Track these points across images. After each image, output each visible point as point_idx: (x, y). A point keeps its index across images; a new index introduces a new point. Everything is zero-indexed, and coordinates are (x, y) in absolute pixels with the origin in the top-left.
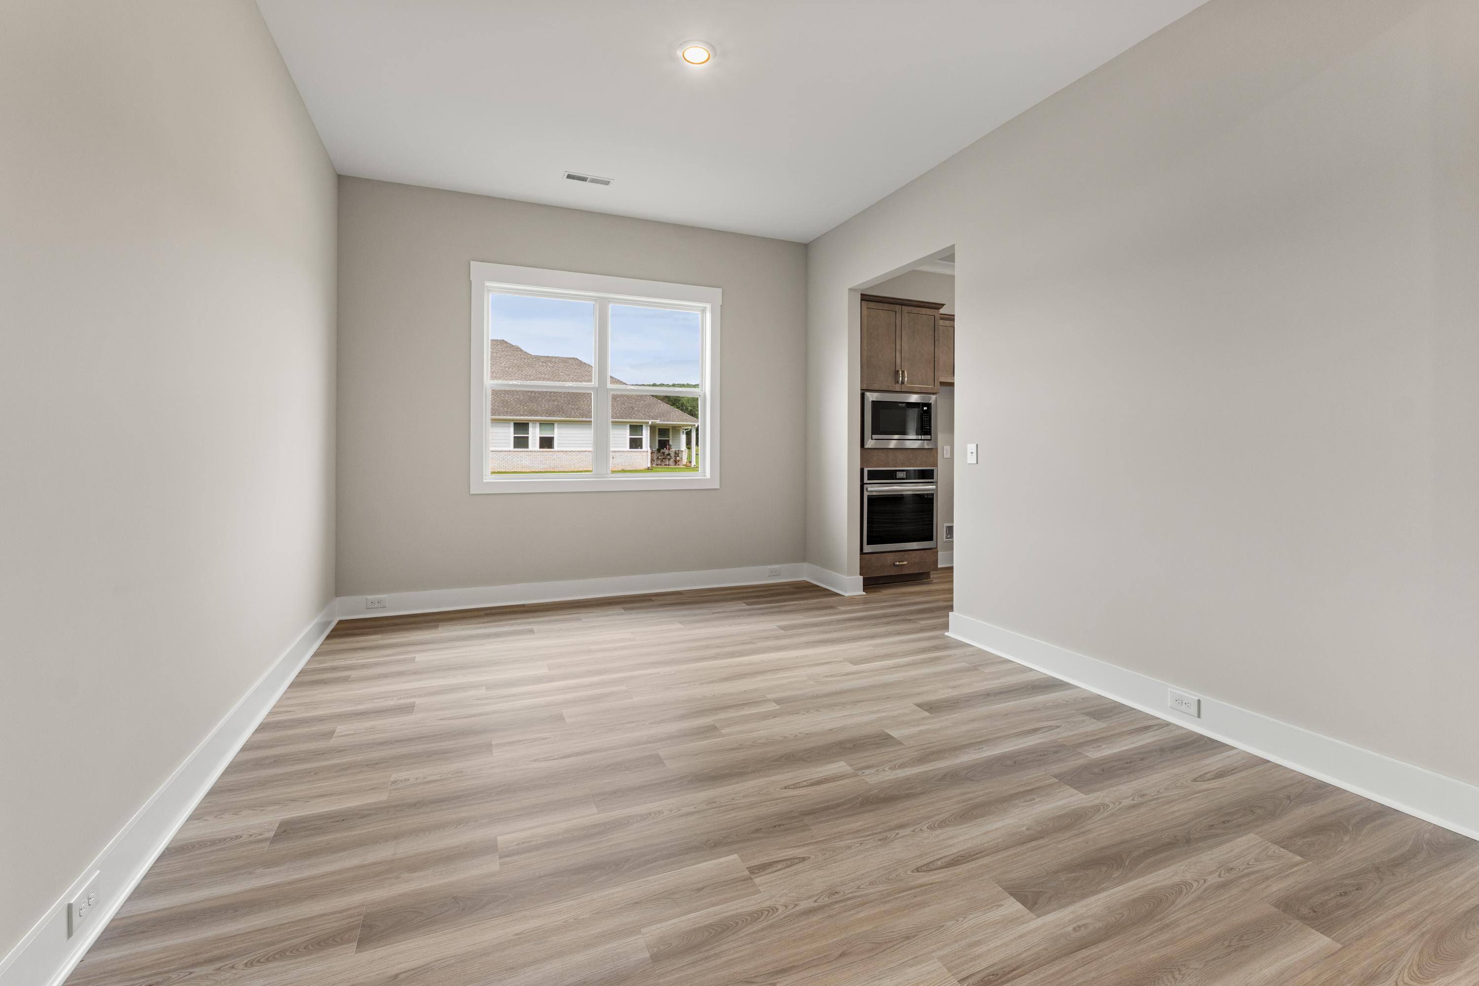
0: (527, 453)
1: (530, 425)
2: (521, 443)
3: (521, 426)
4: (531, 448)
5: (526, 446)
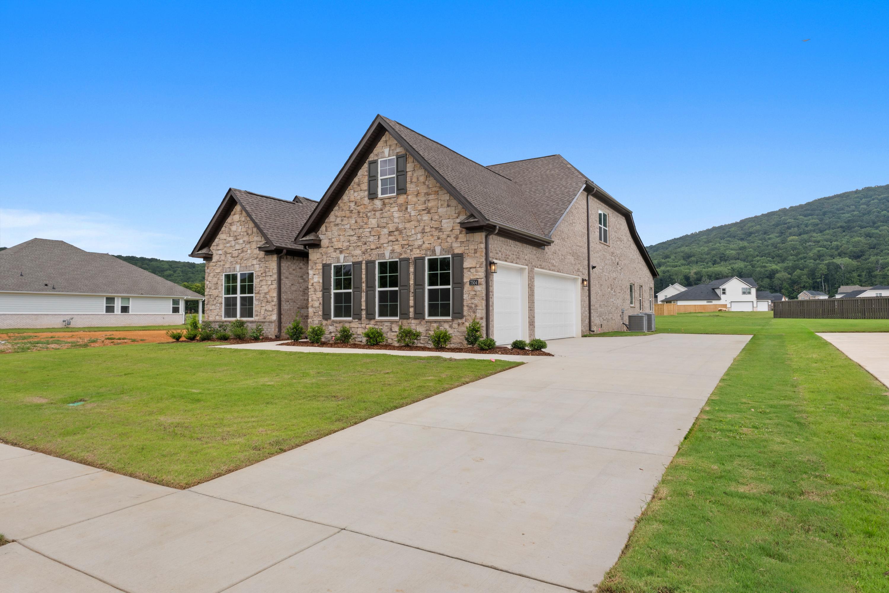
0: (114, 316)
1: (116, 299)
2: (110, 309)
3: (110, 300)
4: (116, 313)
5: (113, 312)
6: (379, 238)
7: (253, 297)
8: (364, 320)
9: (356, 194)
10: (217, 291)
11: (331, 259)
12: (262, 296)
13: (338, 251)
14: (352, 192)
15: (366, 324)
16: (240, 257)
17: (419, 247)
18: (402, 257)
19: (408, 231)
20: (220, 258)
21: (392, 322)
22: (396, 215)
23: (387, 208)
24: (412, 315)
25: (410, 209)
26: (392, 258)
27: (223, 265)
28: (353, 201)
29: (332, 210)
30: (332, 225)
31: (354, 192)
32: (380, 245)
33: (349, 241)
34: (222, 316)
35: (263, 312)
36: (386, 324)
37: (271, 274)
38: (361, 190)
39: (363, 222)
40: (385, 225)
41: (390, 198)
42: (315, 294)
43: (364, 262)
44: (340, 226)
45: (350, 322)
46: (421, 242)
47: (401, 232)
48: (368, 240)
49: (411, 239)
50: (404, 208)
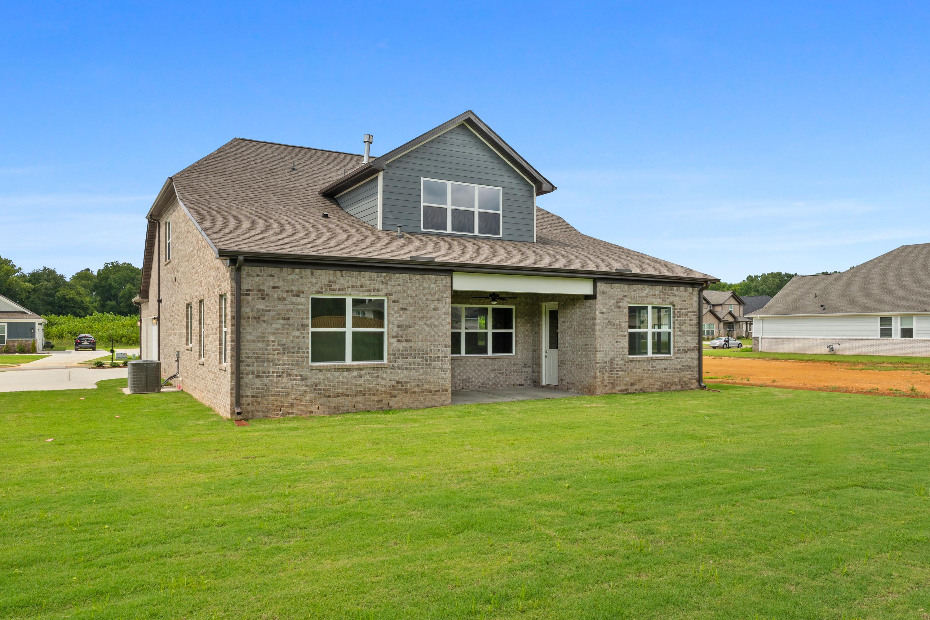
0: (890, 341)
1: (893, 320)
2: (886, 333)
3: (886, 320)
4: (894, 337)
5: (890, 336)
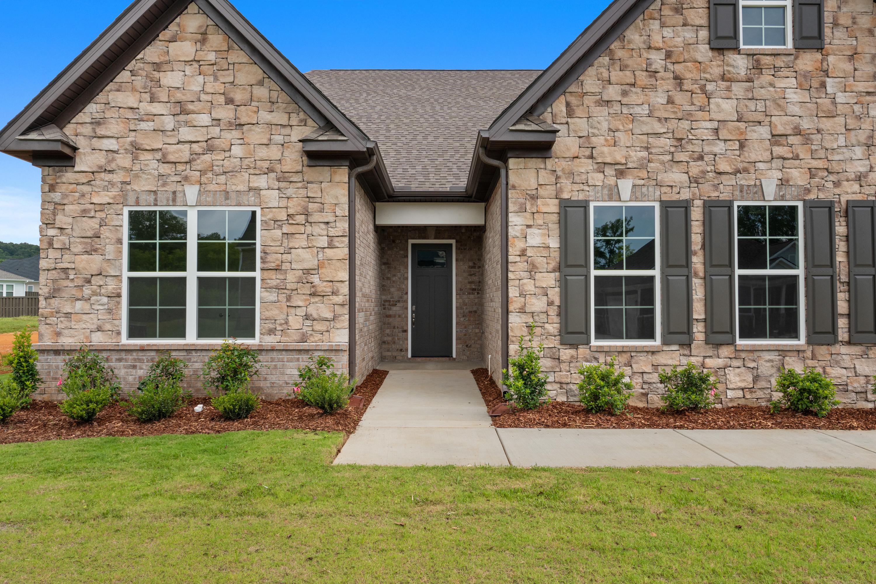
6: (742, 146)
7: (253, 279)
8: (698, 347)
9: (668, 32)
10: (97, 258)
11: (587, 188)
12: (291, 277)
13: (610, 171)
14: (655, 25)
15: (705, 357)
16: (199, 164)
17: (859, 178)
18: (812, 196)
19: (828, 137)
20: (109, 162)
21: (783, 352)
22: (793, 96)
23: (766, 78)
24: (843, 334)
25: (833, 87)
26: (783, 198)
27: (123, 183)
28: (658, 49)
29: (592, 65)
30: (589, 100)
31: (663, 25)
32: (745, 165)
33: (647, 148)
34: (119, 333)
35: (295, 322)
36: (767, 356)
37: (331, 219)
38: (684, 25)
39: (693, 104)
40: (760, 117)
41: (775, 55)
42: (531, 278)
43: (698, 203)
44: (617, 107)
45: (653, 353)
46: (864, 166)
47: (807, 140)
48: (707, 149)
49: (837, 157)
50: (815, 84)
